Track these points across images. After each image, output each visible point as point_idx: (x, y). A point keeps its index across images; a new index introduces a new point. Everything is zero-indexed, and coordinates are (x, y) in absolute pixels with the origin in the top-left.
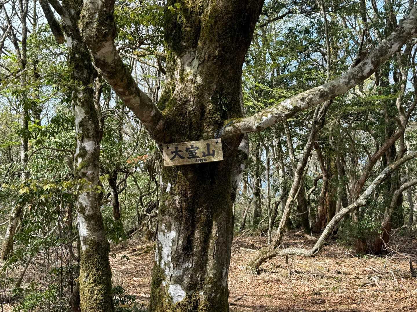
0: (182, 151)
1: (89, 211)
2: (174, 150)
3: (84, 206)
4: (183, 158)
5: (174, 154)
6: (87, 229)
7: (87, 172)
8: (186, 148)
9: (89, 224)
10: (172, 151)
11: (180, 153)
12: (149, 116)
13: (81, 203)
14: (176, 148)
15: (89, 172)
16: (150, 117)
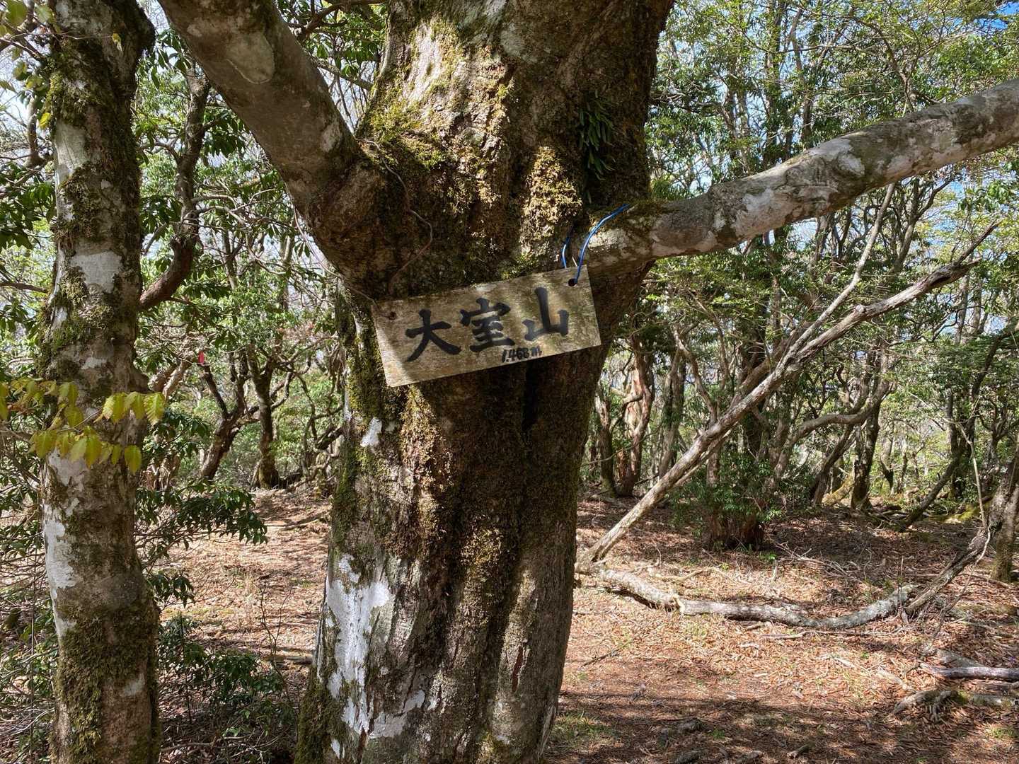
0: (448, 326)
1: (82, 501)
2: (420, 324)
3: (65, 481)
4: (454, 350)
5: (420, 337)
6: (72, 563)
7: (83, 362)
8: (463, 312)
9: (81, 546)
10: (410, 327)
11: (440, 333)
12: (316, 148)
13: (53, 472)
14: (425, 314)
15: (91, 363)
16: (319, 152)
